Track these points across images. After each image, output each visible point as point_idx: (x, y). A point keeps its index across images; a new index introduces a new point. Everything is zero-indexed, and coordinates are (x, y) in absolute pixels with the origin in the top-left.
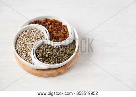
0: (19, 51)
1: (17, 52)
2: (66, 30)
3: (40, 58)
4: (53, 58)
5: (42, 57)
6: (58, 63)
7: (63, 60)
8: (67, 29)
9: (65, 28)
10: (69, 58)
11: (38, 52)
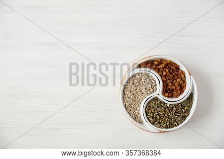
0: (127, 105)
1: (125, 106)
2: (183, 78)
3: (151, 119)
4: (165, 120)
5: (153, 118)
6: (169, 127)
7: (176, 124)
8: (185, 77)
9: (183, 76)
10: (182, 122)
11: (148, 110)
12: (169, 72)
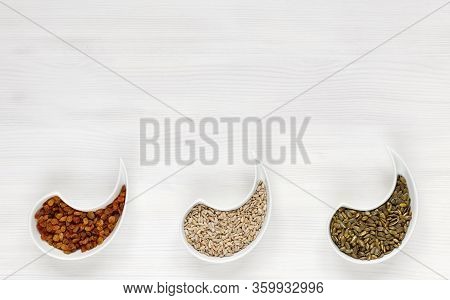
4: (374, 242)
6: (387, 251)
7: (396, 241)
11: (337, 236)
12: (84, 231)
